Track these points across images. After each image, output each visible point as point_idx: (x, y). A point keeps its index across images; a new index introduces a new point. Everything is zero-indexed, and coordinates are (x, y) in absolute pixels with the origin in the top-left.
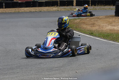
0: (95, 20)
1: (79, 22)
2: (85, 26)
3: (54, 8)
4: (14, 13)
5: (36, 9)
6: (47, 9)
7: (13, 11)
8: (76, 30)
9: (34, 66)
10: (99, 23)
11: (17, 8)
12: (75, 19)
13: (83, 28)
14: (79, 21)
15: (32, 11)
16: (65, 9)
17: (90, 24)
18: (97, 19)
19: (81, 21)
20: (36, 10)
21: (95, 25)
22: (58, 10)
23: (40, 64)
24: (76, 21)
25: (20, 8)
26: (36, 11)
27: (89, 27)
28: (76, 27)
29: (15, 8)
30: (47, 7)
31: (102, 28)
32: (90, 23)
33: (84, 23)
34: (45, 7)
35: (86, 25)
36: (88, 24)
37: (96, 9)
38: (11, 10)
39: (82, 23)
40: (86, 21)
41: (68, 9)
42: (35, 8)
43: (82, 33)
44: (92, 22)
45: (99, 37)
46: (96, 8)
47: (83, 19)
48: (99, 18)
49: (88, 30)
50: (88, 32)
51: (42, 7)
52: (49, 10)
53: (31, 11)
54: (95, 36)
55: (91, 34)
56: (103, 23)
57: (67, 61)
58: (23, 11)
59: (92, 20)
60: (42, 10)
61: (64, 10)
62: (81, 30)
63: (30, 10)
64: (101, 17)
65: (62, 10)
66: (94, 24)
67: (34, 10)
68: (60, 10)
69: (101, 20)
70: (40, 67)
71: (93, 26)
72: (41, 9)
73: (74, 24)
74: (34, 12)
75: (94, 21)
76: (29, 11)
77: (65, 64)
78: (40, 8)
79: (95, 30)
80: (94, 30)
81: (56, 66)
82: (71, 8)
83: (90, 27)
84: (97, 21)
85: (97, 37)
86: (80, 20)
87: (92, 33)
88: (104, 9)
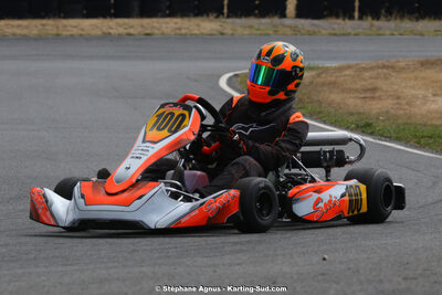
0: (378, 74)
2: (335, 97)
3: (207, 25)
4: (39, 38)
5: (132, 27)
6: (178, 26)
7: (34, 32)
10: (396, 87)
13: (330, 104)
14: (313, 77)
15: (111, 31)
16: (251, 27)
17: (356, 90)
18: (385, 71)
19: (319, 75)
20: (132, 31)
21: (377, 94)
22: (222, 34)
25: (64, 22)
26: (129, 34)
27: (353, 102)
30: (175, 20)
31: (407, 104)
32: (358, 86)
33: (333, 84)
34: (168, 20)
35: (343, 91)
36: (350, 90)
37: (381, 32)
38: (27, 27)
39: (323, 84)
40: (340, 79)
41: (262, 27)
42: (126, 20)
43: (325, 123)
44: (364, 83)
45: (398, 140)
46: (380, 28)
47: (326, 70)
48: (392, 67)
49: (352, 114)
50: (352, 119)
51: (154, 20)
52: (183, 31)
53: (110, 34)
54: (382, 136)
55: (365, 127)
56: (413, 87)
58: (75, 31)
59: (367, 74)
60: (156, 32)
61: (246, 32)
62: (320, 113)
63: (105, 29)
64: (402, 64)
65: (240, 31)
66: (375, 89)
67: (121, 30)
68: (228, 31)
69: (405, 75)
71: (373, 98)
72: (153, 27)
74: (120, 36)
75: (376, 78)
76: (100, 33)
78: (146, 21)
79: (379, 114)
80: (374, 112)
82: (275, 26)
83: (359, 101)
84: (386, 78)
85: (389, 138)
86: (313, 73)
87: (368, 125)
88: (413, 33)
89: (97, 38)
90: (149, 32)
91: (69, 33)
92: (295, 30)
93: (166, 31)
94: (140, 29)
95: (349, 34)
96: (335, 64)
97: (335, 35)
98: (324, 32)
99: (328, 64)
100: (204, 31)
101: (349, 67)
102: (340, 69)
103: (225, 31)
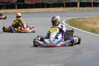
1: (82, 22)
2: (87, 25)
3: (61, 9)
6: (54, 10)
7: (24, 12)
8: (80, 28)
9: (43, 59)
11: (27, 8)
12: (79, 19)
13: (86, 26)
15: (41, 11)
16: (70, 9)
19: (84, 20)
20: (45, 11)
22: (64, 11)
23: (47, 58)
24: (79, 20)
25: (31, 9)
27: (91, 26)
28: (80, 26)
29: (26, 9)
30: (54, 8)
32: (92, 22)
33: (87, 22)
34: (52, 8)
35: (89, 23)
38: (23, 11)
39: (85, 22)
40: (88, 21)
41: (72, 9)
42: (44, 9)
43: (85, 30)
47: (86, 18)
51: (49, 8)
52: (56, 11)
53: (40, 12)
54: (97, 33)
57: (71, 55)
58: (33, 11)
59: (94, 19)
60: (50, 11)
61: (69, 11)
62: (84, 28)
63: (39, 11)
65: (68, 10)
66: (96, 23)
67: (43, 11)
68: (65, 10)
70: (47, 60)
73: (78, 22)
74: (42, 12)
75: (96, 20)
76: (38, 11)
77: (70, 57)
78: (48, 9)
81: (62, 59)
82: (75, 9)
86: (83, 19)
87: (94, 31)
89: (38, 13)
90: (48, 11)
91: (31, 12)
92: (79, 10)
93: (52, 11)
94: (46, 10)
95: (91, 10)
96: (88, 17)
97: (88, 11)
98: (85, 10)
99: (86, 17)
100: (60, 11)
101: (90, 18)
102: (89, 18)
103: (64, 10)
